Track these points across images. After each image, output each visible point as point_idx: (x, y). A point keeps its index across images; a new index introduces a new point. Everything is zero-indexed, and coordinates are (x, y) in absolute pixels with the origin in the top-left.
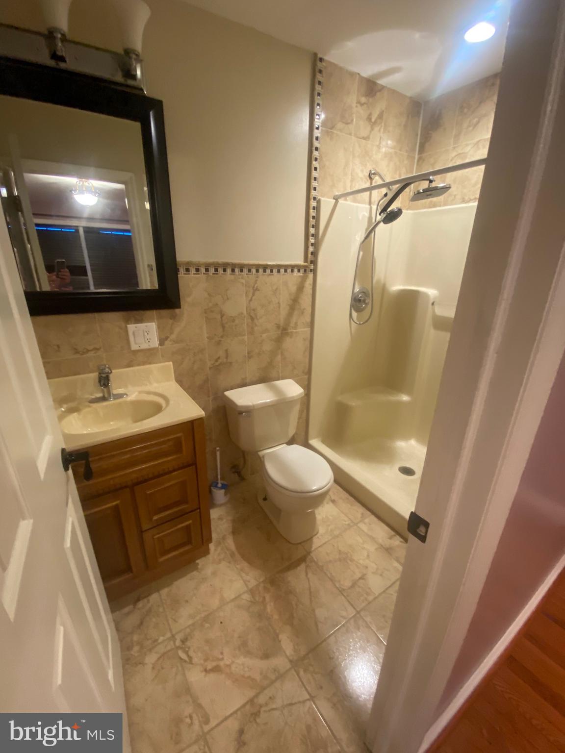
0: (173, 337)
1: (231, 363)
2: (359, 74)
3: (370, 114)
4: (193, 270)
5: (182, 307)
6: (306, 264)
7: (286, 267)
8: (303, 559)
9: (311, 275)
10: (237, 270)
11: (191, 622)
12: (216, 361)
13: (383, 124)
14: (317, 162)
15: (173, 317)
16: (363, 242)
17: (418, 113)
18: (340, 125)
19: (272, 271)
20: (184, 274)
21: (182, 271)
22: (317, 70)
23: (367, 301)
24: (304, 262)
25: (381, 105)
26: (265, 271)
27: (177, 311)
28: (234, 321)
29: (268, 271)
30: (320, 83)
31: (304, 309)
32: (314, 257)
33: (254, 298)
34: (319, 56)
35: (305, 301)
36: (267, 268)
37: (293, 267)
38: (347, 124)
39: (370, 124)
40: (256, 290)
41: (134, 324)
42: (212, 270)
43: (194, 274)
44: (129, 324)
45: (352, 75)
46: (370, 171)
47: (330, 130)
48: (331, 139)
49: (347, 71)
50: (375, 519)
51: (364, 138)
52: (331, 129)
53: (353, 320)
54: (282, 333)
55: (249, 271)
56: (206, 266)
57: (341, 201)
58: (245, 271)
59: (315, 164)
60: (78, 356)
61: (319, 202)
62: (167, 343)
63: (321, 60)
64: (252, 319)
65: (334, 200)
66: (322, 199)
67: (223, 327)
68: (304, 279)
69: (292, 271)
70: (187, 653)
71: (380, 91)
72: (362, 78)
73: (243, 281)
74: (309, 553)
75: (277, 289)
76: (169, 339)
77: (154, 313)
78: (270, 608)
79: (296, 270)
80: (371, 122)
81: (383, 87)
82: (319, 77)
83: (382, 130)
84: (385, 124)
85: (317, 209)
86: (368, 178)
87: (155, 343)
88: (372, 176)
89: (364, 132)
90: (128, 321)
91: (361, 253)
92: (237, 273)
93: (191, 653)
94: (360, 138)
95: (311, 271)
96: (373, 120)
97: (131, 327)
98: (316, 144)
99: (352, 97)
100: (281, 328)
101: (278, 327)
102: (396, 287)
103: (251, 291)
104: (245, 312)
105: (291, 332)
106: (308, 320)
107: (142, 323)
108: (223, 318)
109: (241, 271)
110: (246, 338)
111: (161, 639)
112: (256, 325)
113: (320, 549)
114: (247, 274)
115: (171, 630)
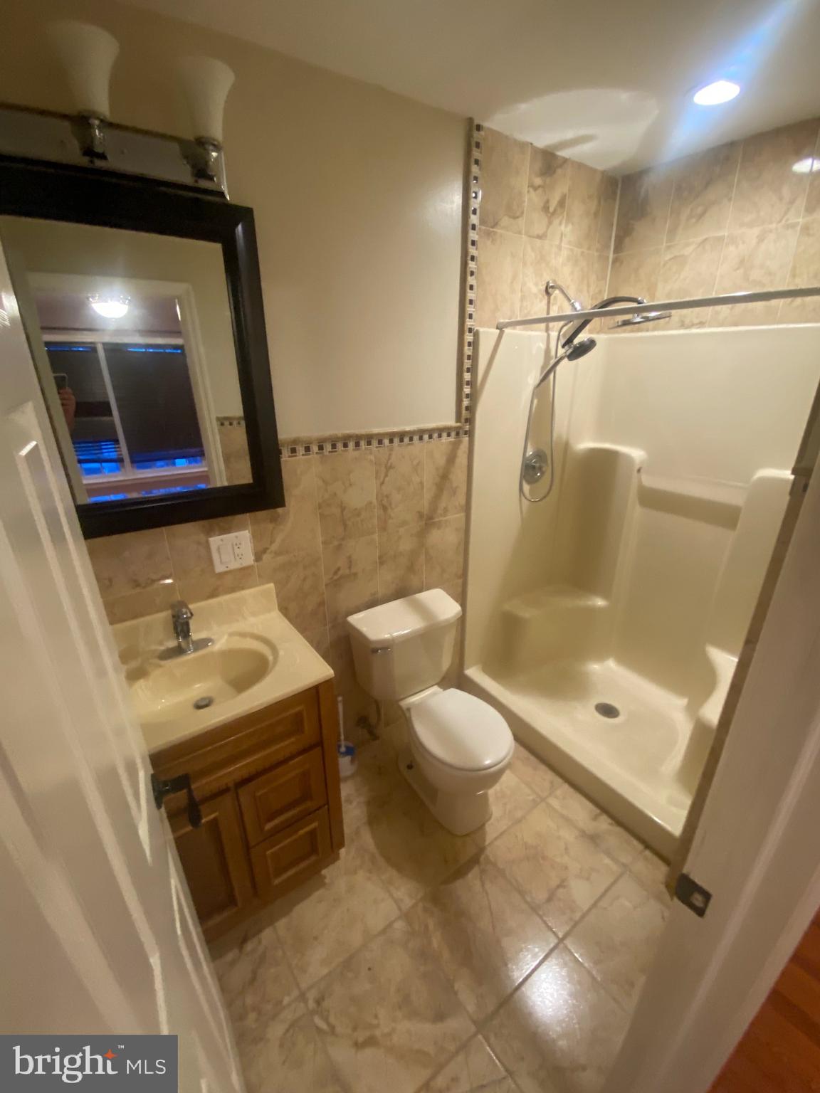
0: (274, 547)
1: (355, 574)
2: (531, 144)
3: (548, 201)
4: (301, 450)
5: (287, 504)
6: (458, 424)
7: (430, 432)
8: (475, 861)
9: (466, 439)
10: (363, 443)
11: (325, 971)
12: (336, 573)
13: (565, 213)
14: (473, 277)
15: (274, 520)
16: (539, 384)
17: (614, 193)
18: (505, 221)
19: (411, 439)
20: (289, 457)
21: (285, 454)
22: (473, 144)
23: (544, 469)
24: (457, 422)
25: (562, 187)
26: (401, 440)
27: (280, 510)
28: (359, 515)
29: (406, 440)
30: (477, 162)
31: (457, 487)
32: (470, 412)
33: (387, 479)
34: (476, 122)
35: (458, 476)
36: (404, 435)
37: (440, 431)
38: (515, 218)
39: (547, 216)
40: (389, 468)
41: (219, 535)
42: (328, 447)
43: (303, 455)
44: (210, 537)
45: (523, 146)
46: (548, 283)
47: (491, 229)
48: (493, 241)
49: (515, 140)
50: (571, 790)
51: (539, 237)
52: (492, 227)
53: (524, 496)
54: (426, 524)
55: (380, 442)
56: (319, 443)
57: (507, 331)
58: (375, 443)
59: (471, 280)
60: (138, 590)
61: (476, 335)
62: (266, 557)
63: (479, 128)
64: (385, 508)
65: (498, 331)
66: (481, 330)
67: (345, 526)
68: (456, 446)
69: (440, 436)
70: (326, 1020)
71: (560, 166)
72: (536, 151)
73: (372, 457)
74: (482, 850)
75: (418, 464)
76: (269, 551)
77: (247, 517)
78: (436, 940)
79: (444, 435)
80: (549, 212)
81: (565, 161)
82: (476, 154)
83: (564, 221)
84: (567, 215)
85: (474, 344)
86: (544, 293)
87: (249, 559)
88: (550, 290)
89: (539, 228)
90: (210, 532)
91: (535, 401)
92: (363, 447)
93: (332, 1019)
94: (534, 237)
95: (466, 433)
96: (551, 210)
97: (215, 541)
98: (472, 251)
99: (523, 178)
100: (425, 516)
101: (421, 515)
102: (585, 444)
103: (383, 469)
104: (375, 501)
105: (440, 522)
106: (463, 502)
107: (229, 533)
108: (344, 513)
109: (369, 443)
110: (376, 536)
111: (286, 1000)
112: (390, 517)
113: (498, 843)
114: (377, 447)
115: (298, 985)
